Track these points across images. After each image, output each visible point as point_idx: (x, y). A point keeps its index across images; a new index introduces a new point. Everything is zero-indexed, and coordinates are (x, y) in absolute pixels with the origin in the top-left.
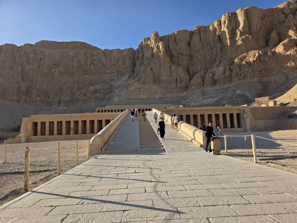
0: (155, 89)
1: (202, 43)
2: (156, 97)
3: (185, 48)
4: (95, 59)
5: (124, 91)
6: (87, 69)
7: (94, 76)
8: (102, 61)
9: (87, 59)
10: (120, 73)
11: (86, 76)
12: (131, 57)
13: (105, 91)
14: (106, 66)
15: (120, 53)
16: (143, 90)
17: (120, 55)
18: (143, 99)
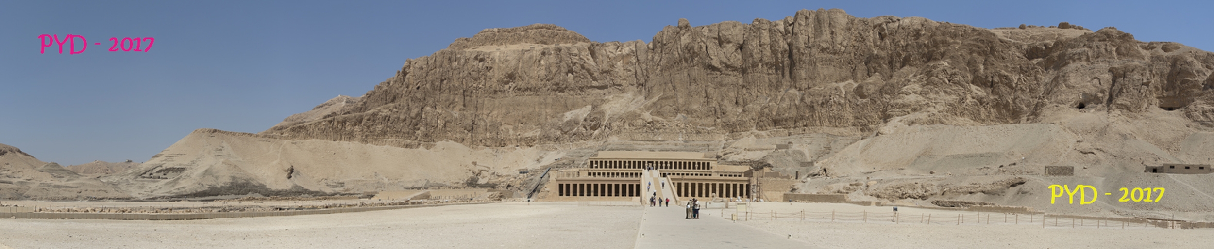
0: (677, 125)
1: (762, 51)
2: (680, 139)
3: (733, 55)
4: (575, 61)
5: (627, 126)
6: (560, 80)
7: (572, 92)
8: (585, 65)
9: (561, 62)
10: (618, 87)
11: (560, 92)
12: (639, 59)
13: (593, 123)
14: (593, 74)
15: (619, 50)
16: (659, 125)
17: (620, 53)
18: (658, 141)
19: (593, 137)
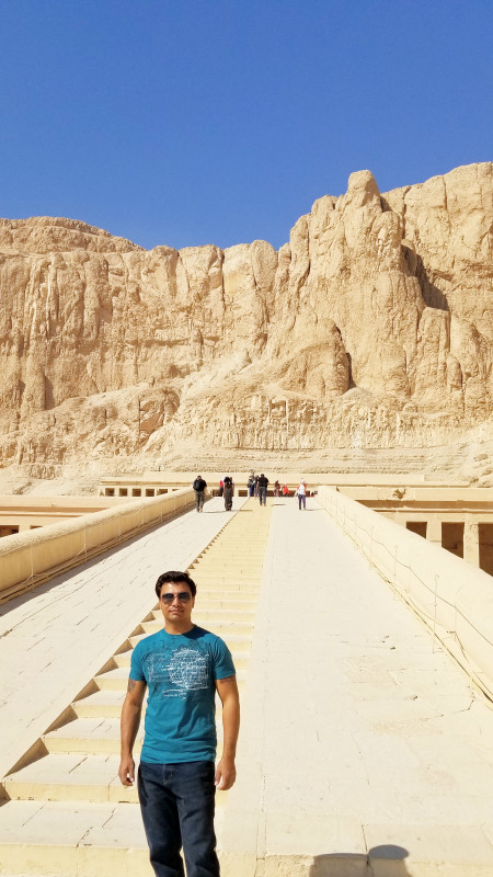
4: (119, 285)
9: (84, 285)
12: (257, 280)
13: (147, 416)
19: (147, 447)
